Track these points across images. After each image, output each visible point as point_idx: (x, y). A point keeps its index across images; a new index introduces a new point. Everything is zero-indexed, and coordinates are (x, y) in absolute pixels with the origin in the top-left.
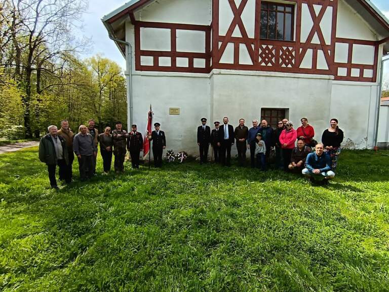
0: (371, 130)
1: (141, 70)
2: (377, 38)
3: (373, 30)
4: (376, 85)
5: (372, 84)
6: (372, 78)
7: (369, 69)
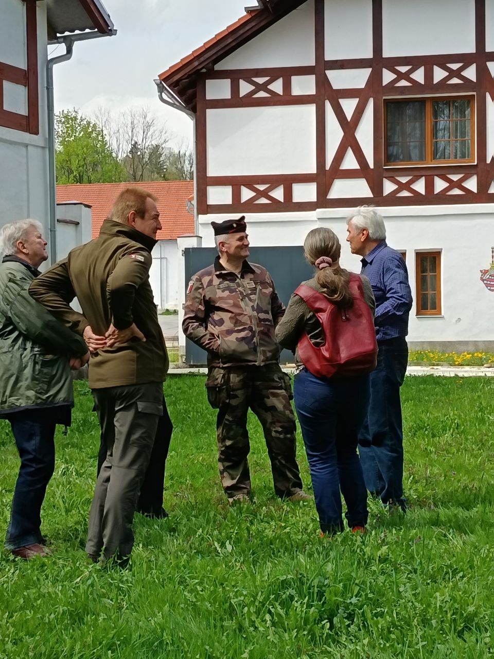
4: (42, 144)
5: (26, 137)
6: (27, 118)
7: (17, 82)
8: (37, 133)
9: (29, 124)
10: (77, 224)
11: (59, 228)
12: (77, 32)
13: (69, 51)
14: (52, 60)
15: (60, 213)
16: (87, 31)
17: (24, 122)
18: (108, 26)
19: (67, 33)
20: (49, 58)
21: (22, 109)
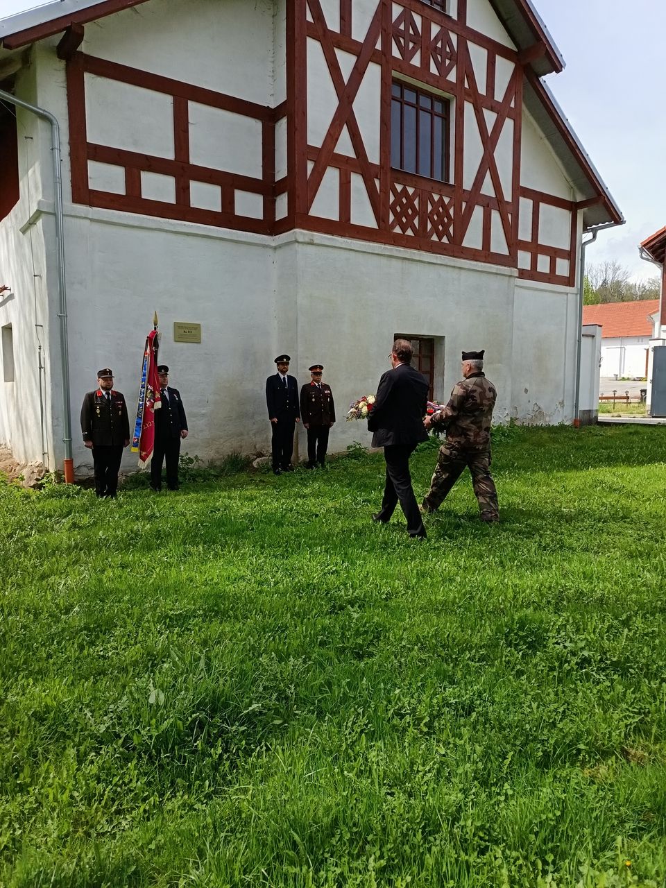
0: (570, 385)
1: (91, 205)
2: (574, 197)
3: (569, 179)
4: (575, 292)
5: (568, 289)
6: (568, 278)
7: (564, 258)
8: (574, 286)
9: (569, 281)
10: (593, 336)
11: (583, 339)
12: (600, 225)
13: (594, 237)
14: (585, 243)
15: (584, 330)
16: (607, 223)
17: (567, 281)
18: (621, 219)
19: (594, 226)
20: (583, 242)
21: (566, 274)
